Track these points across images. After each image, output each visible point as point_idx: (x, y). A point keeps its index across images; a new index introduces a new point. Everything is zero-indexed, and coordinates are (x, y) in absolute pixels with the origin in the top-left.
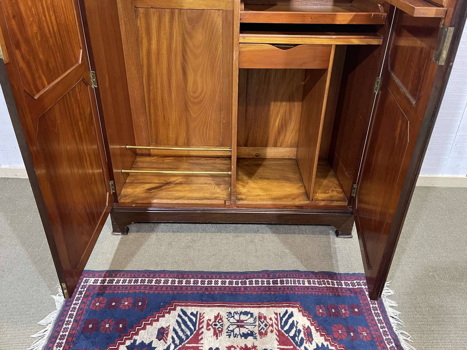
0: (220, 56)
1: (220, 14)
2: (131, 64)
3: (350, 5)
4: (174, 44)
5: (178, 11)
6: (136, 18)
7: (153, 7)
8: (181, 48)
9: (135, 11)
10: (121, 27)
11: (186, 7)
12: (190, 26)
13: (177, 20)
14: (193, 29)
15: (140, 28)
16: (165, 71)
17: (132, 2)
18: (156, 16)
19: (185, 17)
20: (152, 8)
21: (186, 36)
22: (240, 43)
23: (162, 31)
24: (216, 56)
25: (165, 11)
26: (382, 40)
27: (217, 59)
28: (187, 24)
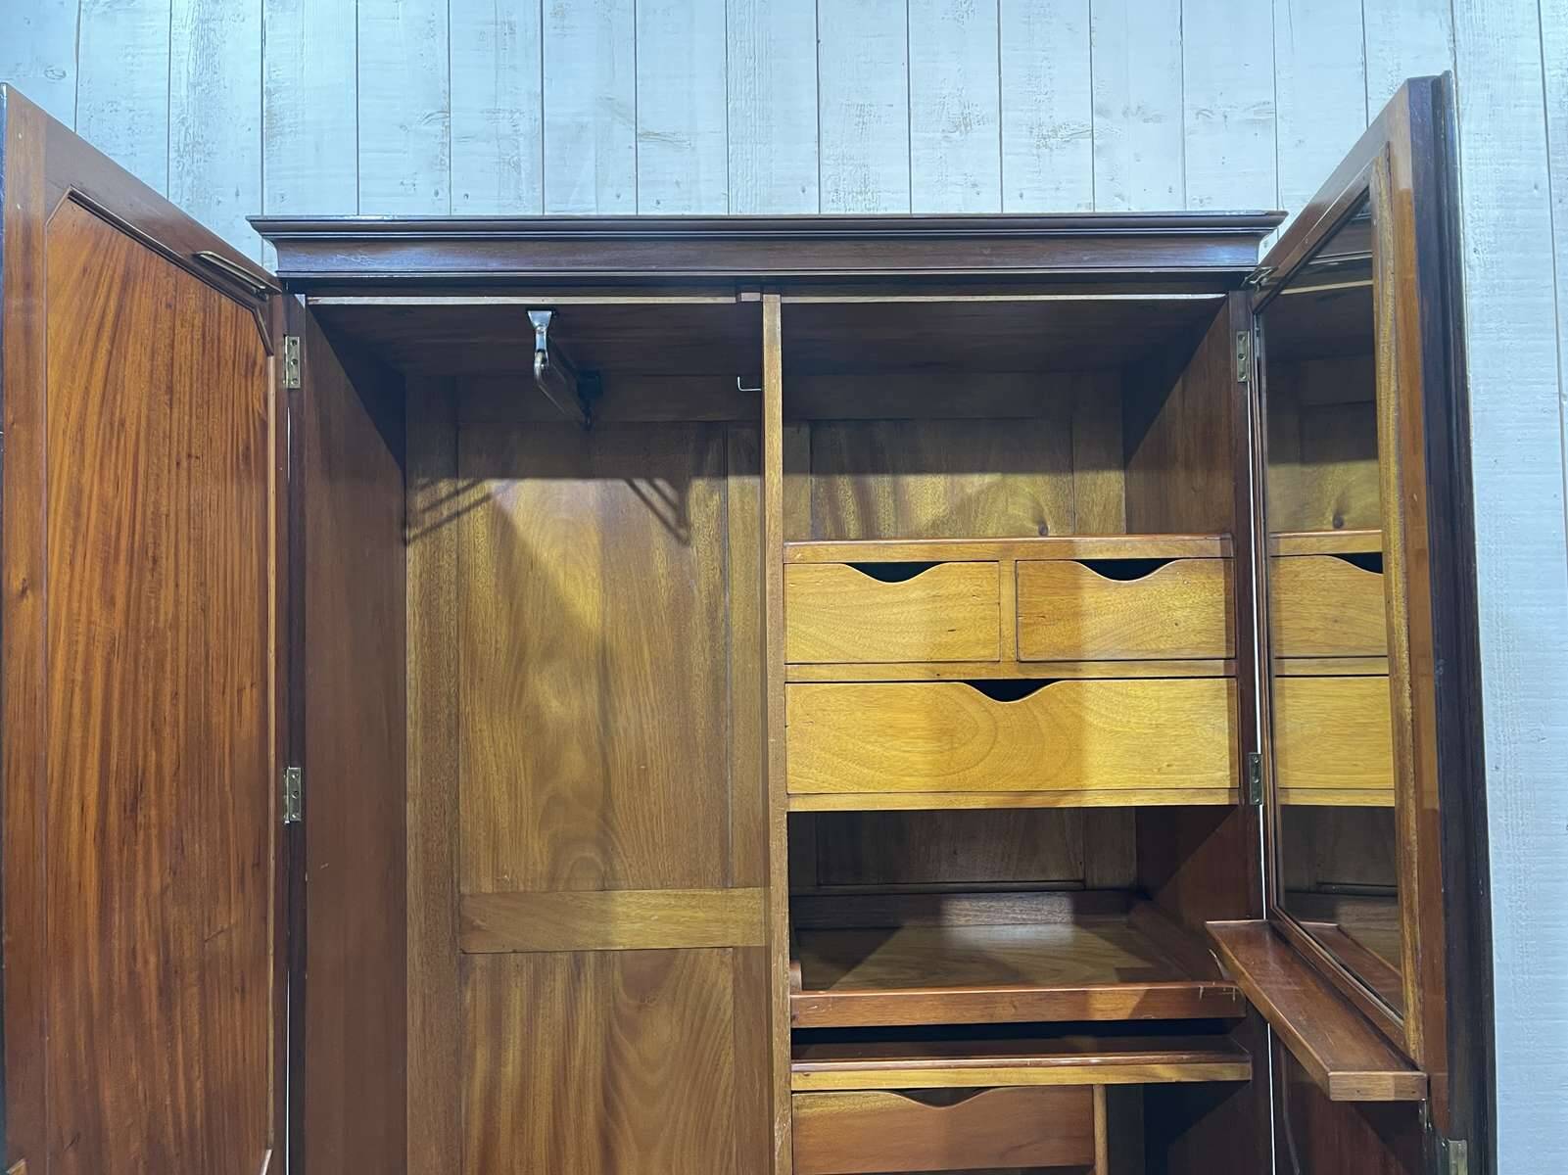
0: (730, 1090)
1: (728, 959)
2: (426, 1132)
3: (1124, 919)
4: (577, 1059)
5: (596, 957)
6: (460, 984)
7: (518, 949)
8: (599, 1069)
9: (461, 964)
10: (409, 1014)
11: (620, 944)
12: (631, 1002)
13: (591, 983)
14: (639, 1008)
15: (471, 1015)
16: (541, 1151)
17: (455, 939)
18: (525, 974)
19: (617, 975)
20: (515, 952)
21: (616, 1029)
22: (793, 1092)
23: (540, 1020)
24: (717, 1090)
25: (554, 959)
26: (1249, 1066)
27: (720, 1096)
28: (623, 995)
